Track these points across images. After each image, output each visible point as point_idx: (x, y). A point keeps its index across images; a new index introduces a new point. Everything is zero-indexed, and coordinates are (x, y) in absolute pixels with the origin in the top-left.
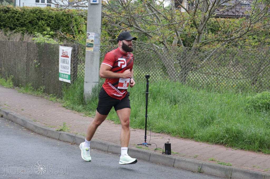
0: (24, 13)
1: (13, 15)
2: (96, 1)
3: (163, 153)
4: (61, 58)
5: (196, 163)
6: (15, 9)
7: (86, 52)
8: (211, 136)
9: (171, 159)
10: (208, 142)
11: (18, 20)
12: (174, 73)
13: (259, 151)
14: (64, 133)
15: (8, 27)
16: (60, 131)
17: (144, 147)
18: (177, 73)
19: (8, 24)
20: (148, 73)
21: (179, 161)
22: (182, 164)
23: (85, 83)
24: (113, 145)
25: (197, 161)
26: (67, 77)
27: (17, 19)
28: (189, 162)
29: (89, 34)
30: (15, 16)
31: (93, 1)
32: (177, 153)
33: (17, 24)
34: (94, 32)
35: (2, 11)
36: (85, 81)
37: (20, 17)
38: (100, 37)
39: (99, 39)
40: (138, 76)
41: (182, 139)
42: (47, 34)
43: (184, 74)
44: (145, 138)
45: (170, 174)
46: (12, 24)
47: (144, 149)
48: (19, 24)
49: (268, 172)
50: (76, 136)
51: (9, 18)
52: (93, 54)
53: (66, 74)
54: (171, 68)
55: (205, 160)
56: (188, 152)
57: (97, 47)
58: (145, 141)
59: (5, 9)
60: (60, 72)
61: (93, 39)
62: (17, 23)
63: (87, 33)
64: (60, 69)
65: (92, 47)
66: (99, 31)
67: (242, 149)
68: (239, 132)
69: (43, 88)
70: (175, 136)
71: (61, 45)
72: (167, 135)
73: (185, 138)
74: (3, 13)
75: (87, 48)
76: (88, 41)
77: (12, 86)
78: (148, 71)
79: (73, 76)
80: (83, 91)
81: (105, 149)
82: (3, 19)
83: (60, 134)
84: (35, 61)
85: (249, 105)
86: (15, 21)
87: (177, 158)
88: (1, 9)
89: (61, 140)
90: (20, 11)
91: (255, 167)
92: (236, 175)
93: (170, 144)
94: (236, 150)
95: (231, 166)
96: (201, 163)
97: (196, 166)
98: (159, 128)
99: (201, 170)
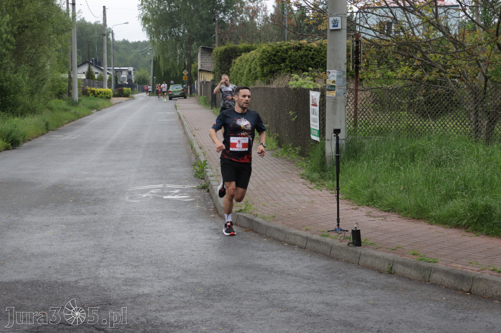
0: (320, 49)
1: (306, 53)
2: (337, 26)
3: (348, 245)
4: (311, 107)
5: (386, 259)
6: (309, 45)
7: (327, 98)
8: (451, 216)
9: (356, 252)
11: (313, 59)
14: (241, 216)
15: (301, 69)
16: (239, 212)
17: (334, 234)
18: (465, 121)
19: (300, 66)
20: (423, 123)
21: (365, 255)
22: (369, 261)
23: (326, 141)
24: (291, 233)
25: (390, 256)
26: (316, 133)
27: (311, 58)
28: (377, 257)
29: (330, 73)
30: (309, 54)
31: (333, 26)
32: (371, 244)
33: (310, 63)
34: (335, 69)
35: (294, 49)
36: (326, 138)
37: (316, 55)
38: (346, 76)
39: (344, 78)
40: (409, 127)
41: (412, 220)
42: (308, 75)
43: (476, 123)
44: (338, 220)
45: (341, 275)
46: (305, 65)
47: (330, 237)
48: (315, 64)
49: (484, 271)
50: (254, 219)
51: (301, 57)
52: (335, 100)
53: (316, 130)
54: (457, 114)
55: (403, 255)
56: (392, 242)
57: (341, 91)
58: (338, 225)
59: (297, 46)
60: (311, 126)
61: (335, 79)
62: (312, 63)
63: (327, 71)
64: (311, 122)
65: (334, 90)
66: (344, 68)
67: (487, 234)
68: (488, 209)
69: (298, 149)
70: (405, 216)
71: (311, 90)
73: (418, 219)
74: (294, 52)
75: (327, 92)
76: (329, 83)
77: (275, 147)
78: (423, 120)
79: (321, 132)
80: (324, 153)
81: (281, 239)
82: (294, 59)
83: (238, 216)
84: (291, 113)
86: (309, 61)
87: (363, 252)
88: (292, 46)
89: (237, 225)
90: (315, 47)
91: (471, 265)
92: (436, 277)
93: (359, 230)
94: (478, 236)
95: (435, 262)
96: (391, 259)
97: (387, 264)
98: (389, 205)
99: (391, 270)
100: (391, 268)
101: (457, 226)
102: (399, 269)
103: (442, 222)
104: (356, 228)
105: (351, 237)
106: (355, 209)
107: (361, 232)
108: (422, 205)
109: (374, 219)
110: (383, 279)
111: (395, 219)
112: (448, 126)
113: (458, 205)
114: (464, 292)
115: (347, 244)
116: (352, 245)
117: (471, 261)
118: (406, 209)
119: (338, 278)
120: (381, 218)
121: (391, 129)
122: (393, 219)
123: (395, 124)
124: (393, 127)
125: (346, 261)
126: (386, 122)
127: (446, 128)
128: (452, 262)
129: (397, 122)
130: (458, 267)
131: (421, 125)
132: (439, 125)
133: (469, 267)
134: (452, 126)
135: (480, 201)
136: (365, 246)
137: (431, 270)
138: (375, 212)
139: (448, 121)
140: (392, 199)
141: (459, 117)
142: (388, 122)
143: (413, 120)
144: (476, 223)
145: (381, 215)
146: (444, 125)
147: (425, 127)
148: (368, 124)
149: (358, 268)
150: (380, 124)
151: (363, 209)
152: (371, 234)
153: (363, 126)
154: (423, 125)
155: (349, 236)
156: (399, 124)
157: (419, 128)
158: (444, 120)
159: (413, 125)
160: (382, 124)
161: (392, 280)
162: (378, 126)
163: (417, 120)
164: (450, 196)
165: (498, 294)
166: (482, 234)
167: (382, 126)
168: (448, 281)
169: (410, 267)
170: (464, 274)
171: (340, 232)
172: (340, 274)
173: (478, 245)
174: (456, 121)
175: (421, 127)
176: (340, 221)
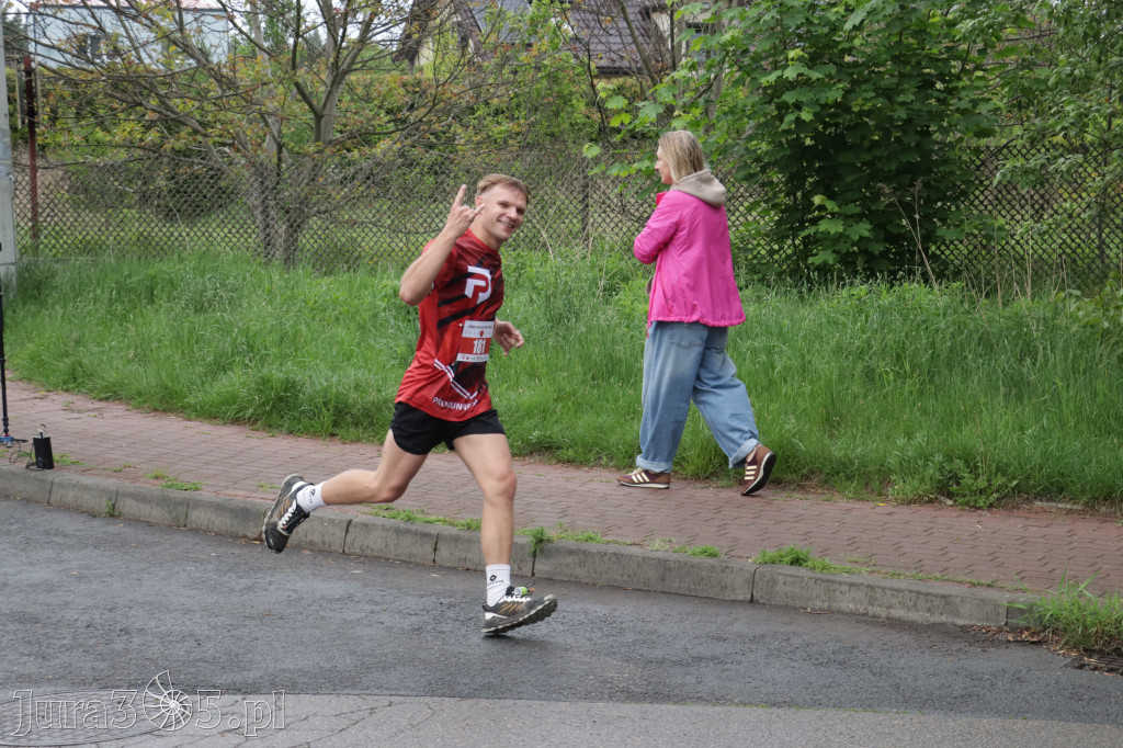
3: (28, 467)
5: (103, 490)
8: (226, 402)
9: (43, 481)
10: (215, 418)
12: (238, 226)
13: (332, 435)
18: (245, 226)
20: (168, 230)
21: (61, 485)
22: (70, 496)
25: (111, 483)
28: (86, 488)
32: (74, 463)
38: (10, 140)
39: (6, 144)
40: (141, 239)
43: (265, 229)
44: (6, 420)
45: (13, 527)
54: (230, 213)
55: (135, 479)
56: (114, 457)
58: (6, 431)
66: (5, 124)
67: (290, 433)
68: (290, 386)
70: (138, 407)
72: (127, 403)
73: (164, 410)
78: (168, 225)
85: (384, 305)
87: (57, 480)
91: (261, 489)
92: (199, 516)
93: (48, 439)
94: (273, 436)
95: (196, 489)
96: (113, 488)
97: (104, 499)
98: (107, 387)
99: (113, 509)
100: (114, 505)
101: (236, 421)
102: (128, 506)
103: (211, 413)
104: (41, 434)
105: (33, 452)
106: (41, 398)
107: (51, 440)
108: (170, 384)
109: (79, 415)
110: (98, 527)
111: (121, 413)
112: (215, 235)
113: (236, 381)
114: (250, 539)
115: (24, 465)
116: (35, 467)
117: (262, 483)
118: (140, 394)
119: (8, 533)
120: (93, 414)
121: (108, 242)
122: (115, 414)
123: (115, 234)
124: (111, 238)
125: (23, 499)
126: (96, 229)
127: (211, 239)
128: (227, 487)
129: (118, 229)
130: (239, 496)
131: (164, 234)
132: (199, 234)
133: (258, 495)
134: (222, 234)
135: (276, 373)
136: (60, 469)
137: (189, 505)
138: (79, 401)
139: (214, 225)
140: (112, 377)
141: (234, 218)
142: (99, 230)
143: (149, 225)
144: (270, 413)
145: (92, 406)
146: (207, 234)
147: (172, 238)
148: (61, 233)
149: (49, 511)
150: (84, 233)
151: (56, 397)
152: (72, 445)
153: (50, 238)
154: (168, 234)
155: (28, 451)
156: (122, 234)
157: (161, 239)
158: (207, 225)
159: (149, 234)
160: (88, 234)
161: (115, 528)
162: (80, 237)
163: (156, 225)
164: (221, 366)
165: (309, 538)
166: (281, 433)
167: (88, 238)
168: (221, 522)
169: (150, 502)
170: (249, 507)
171: (10, 444)
172: (11, 524)
173: (274, 453)
174: (230, 226)
175: (165, 239)
176: (10, 422)
